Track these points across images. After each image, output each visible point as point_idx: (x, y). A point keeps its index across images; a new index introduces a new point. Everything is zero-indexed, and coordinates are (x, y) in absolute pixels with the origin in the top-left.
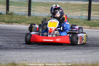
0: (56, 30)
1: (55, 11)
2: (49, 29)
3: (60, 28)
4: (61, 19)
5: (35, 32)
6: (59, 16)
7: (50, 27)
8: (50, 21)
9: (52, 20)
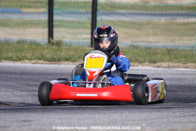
0: (101, 74)
1: (101, 35)
2: (88, 74)
3: (109, 71)
4: (112, 52)
5: (58, 79)
8: (88, 56)
9: (94, 53)
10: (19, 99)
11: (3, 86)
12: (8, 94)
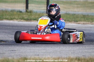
1: (51, 8)
2: (39, 27)
4: (56, 17)
6: (55, 14)
7: (40, 25)
10: (11, 38)
11: (3, 32)
12: (6, 36)
